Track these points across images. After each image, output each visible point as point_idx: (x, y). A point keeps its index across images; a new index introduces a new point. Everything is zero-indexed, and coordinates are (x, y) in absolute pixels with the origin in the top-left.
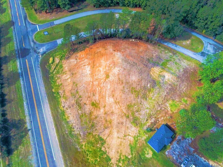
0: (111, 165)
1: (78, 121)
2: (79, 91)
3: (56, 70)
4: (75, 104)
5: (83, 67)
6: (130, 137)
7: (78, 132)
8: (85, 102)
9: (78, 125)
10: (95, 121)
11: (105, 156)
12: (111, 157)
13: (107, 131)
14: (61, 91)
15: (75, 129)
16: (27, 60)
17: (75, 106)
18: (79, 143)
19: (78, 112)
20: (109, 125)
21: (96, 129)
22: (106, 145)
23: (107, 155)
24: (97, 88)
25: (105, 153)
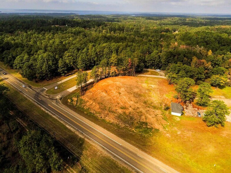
0: (162, 132)
1: (118, 120)
2: (106, 106)
3: (78, 103)
4: (109, 113)
5: (99, 94)
6: (159, 115)
7: (124, 125)
8: (115, 109)
9: (120, 122)
10: (131, 115)
11: (154, 130)
12: (158, 129)
13: (143, 117)
14: (92, 111)
15: (120, 125)
16: (49, 105)
17: (110, 114)
18: (130, 131)
19: (114, 115)
20: (142, 114)
21: (135, 119)
22: (148, 124)
23: (154, 129)
24: (118, 100)
25: (152, 128)
